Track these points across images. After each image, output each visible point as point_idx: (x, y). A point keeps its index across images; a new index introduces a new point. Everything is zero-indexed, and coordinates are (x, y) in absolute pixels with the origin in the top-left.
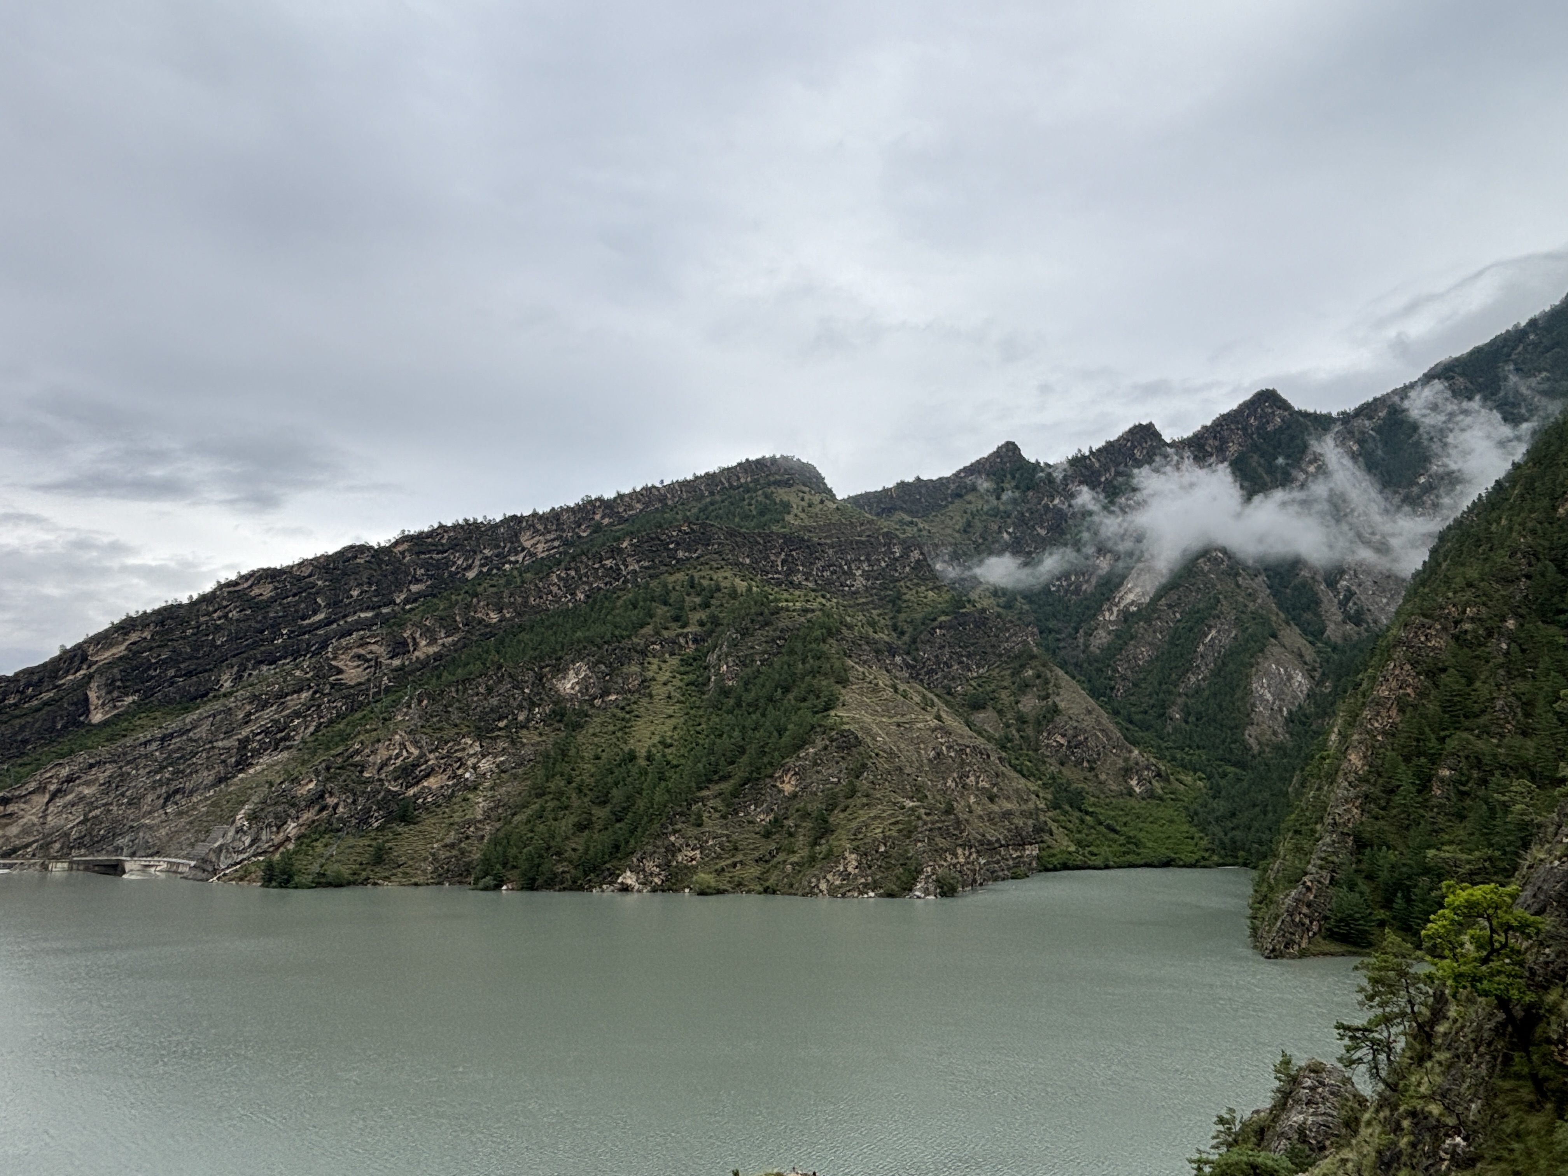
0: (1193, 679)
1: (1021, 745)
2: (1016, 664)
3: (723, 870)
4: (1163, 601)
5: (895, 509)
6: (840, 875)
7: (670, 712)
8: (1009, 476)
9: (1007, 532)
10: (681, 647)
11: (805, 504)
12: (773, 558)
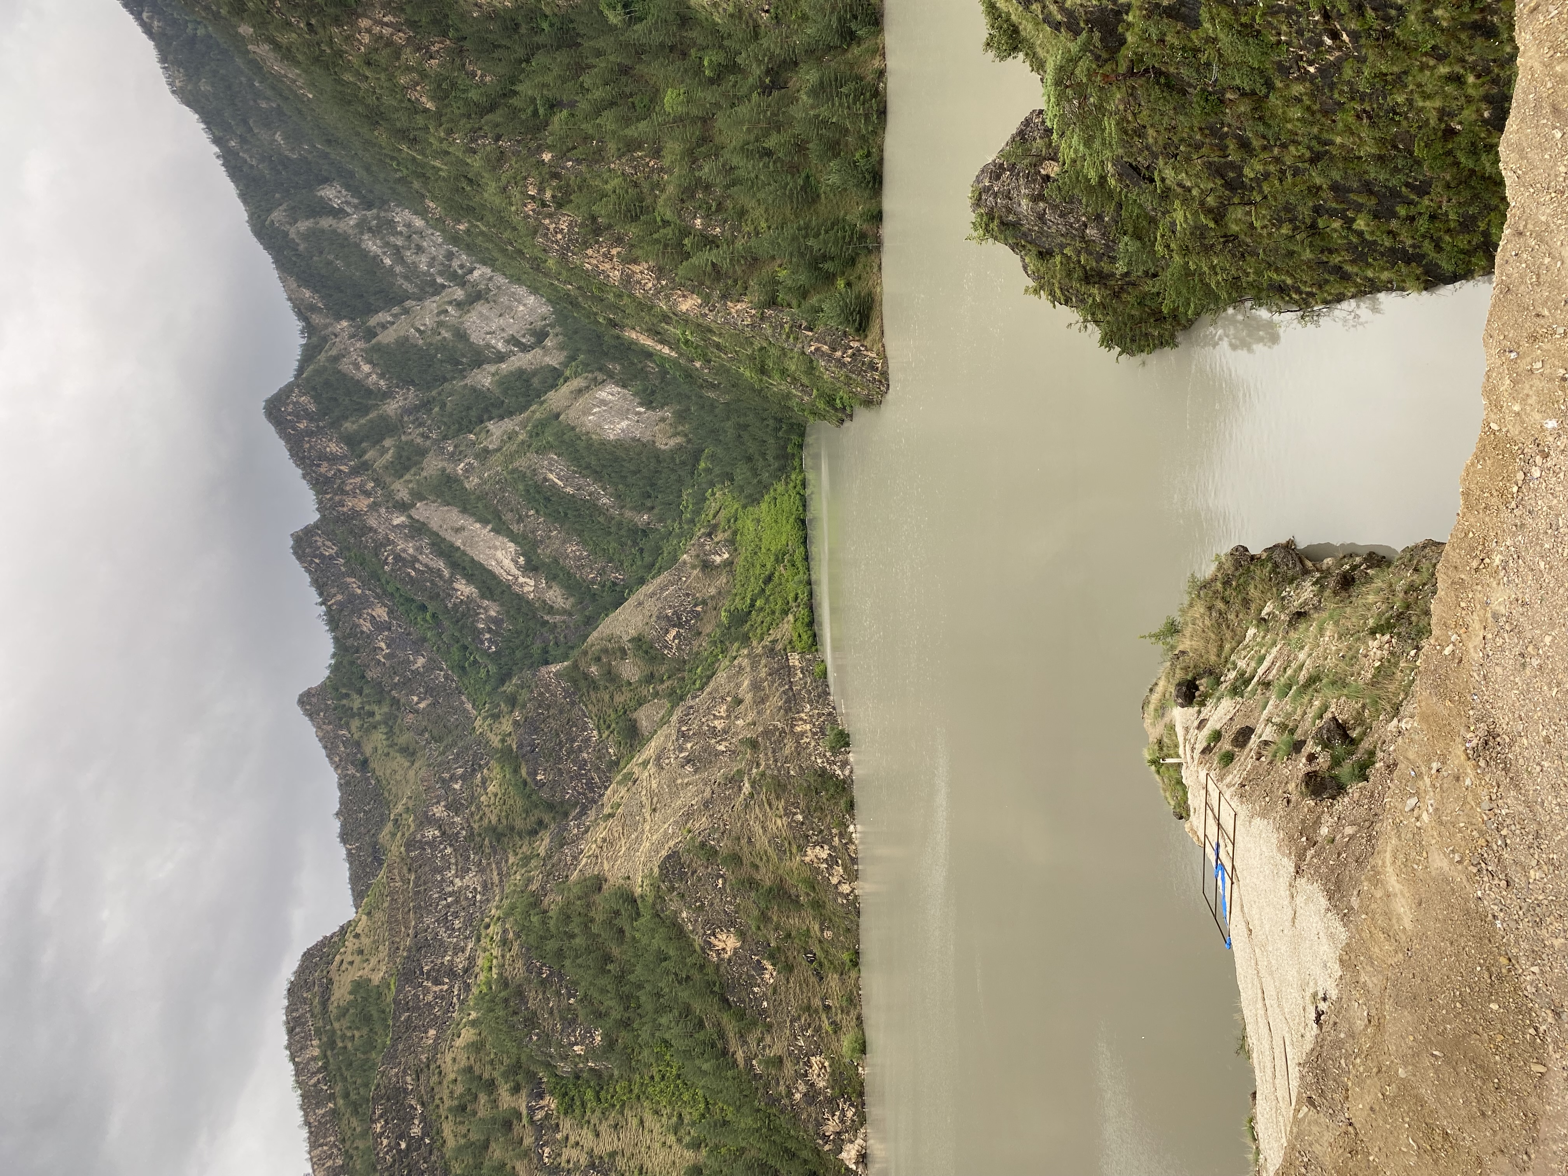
0: (605, 500)
1: (679, 679)
2: (583, 684)
3: (834, 1023)
4: (515, 528)
5: (376, 843)
6: (831, 867)
7: (635, 1122)
8: (344, 702)
9: (417, 703)
10: (547, 1116)
11: (358, 959)
12: (430, 998)
